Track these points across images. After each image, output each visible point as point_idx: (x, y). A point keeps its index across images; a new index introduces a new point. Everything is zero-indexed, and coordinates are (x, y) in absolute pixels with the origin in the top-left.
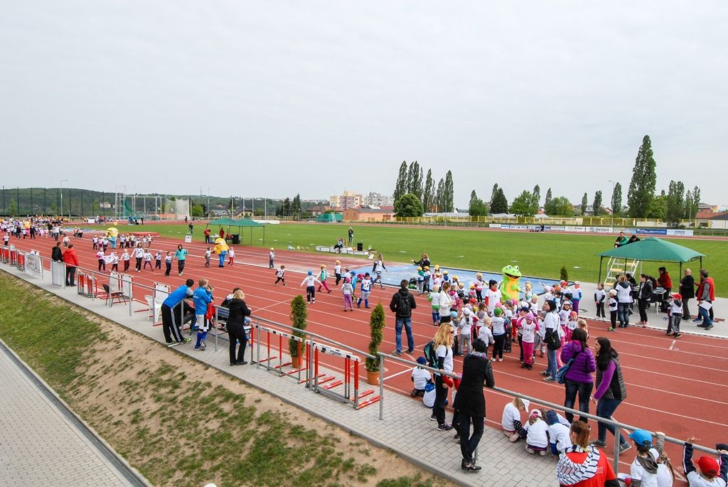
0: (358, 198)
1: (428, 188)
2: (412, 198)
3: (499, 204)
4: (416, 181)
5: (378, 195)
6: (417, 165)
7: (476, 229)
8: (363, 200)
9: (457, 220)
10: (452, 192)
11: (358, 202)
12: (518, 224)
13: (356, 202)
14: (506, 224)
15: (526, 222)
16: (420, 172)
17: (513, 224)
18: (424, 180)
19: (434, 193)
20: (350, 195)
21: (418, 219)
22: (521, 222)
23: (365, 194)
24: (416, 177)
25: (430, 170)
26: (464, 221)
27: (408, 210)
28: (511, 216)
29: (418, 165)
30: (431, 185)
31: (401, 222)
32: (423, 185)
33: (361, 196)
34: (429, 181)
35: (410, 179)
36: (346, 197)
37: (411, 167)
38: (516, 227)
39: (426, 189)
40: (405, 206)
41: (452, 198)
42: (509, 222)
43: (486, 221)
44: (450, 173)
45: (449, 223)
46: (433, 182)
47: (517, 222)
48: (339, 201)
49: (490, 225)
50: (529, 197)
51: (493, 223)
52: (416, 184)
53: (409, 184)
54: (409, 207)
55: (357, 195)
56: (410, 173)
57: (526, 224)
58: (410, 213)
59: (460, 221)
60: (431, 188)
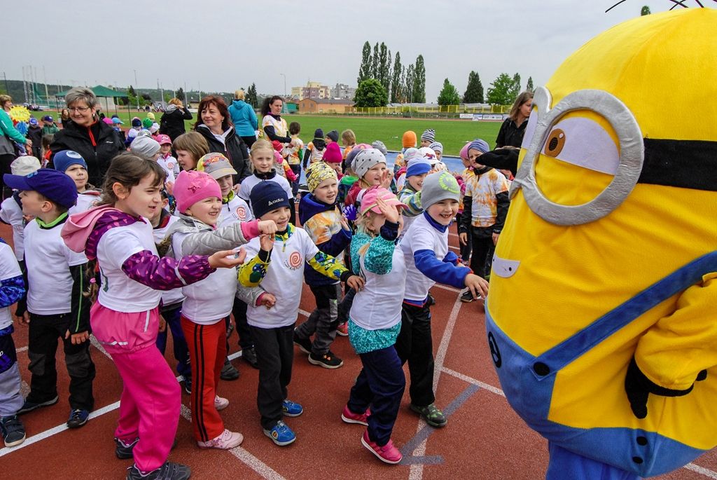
0: (323, 90)
1: (397, 74)
2: (375, 84)
3: (474, 92)
4: (382, 66)
5: (346, 86)
6: (383, 47)
7: (445, 120)
8: (329, 92)
9: (425, 111)
10: (424, 80)
11: (323, 94)
12: (492, 114)
13: (321, 94)
14: (480, 114)
15: (502, 112)
16: (388, 56)
17: (487, 114)
18: (392, 66)
19: (403, 82)
20: (314, 86)
21: (382, 110)
22: (496, 111)
23: (332, 86)
24: (383, 61)
25: (398, 53)
26: (432, 111)
27: (370, 98)
28: (486, 106)
29: (386, 48)
30: (400, 72)
31: (362, 112)
32: (391, 71)
33: (326, 88)
34: (398, 66)
35: (375, 65)
36: (309, 89)
37: (376, 48)
38: (490, 118)
39: (395, 77)
40: (366, 94)
41: (423, 88)
42: (483, 112)
43: (457, 111)
44: (421, 58)
45: (416, 114)
46: (402, 68)
47: (492, 112)
48: (301, 93)
49: (461, 115)
50: (508, 81)
51: (465, 112)
52: (383, 70)
53: (375, 70)
54: (370, 95)
55: (322, 87)
56: (376, 55)
57: (502, 114)
58: (371, 103)
59: (428, 111)
60: (401, 76)
